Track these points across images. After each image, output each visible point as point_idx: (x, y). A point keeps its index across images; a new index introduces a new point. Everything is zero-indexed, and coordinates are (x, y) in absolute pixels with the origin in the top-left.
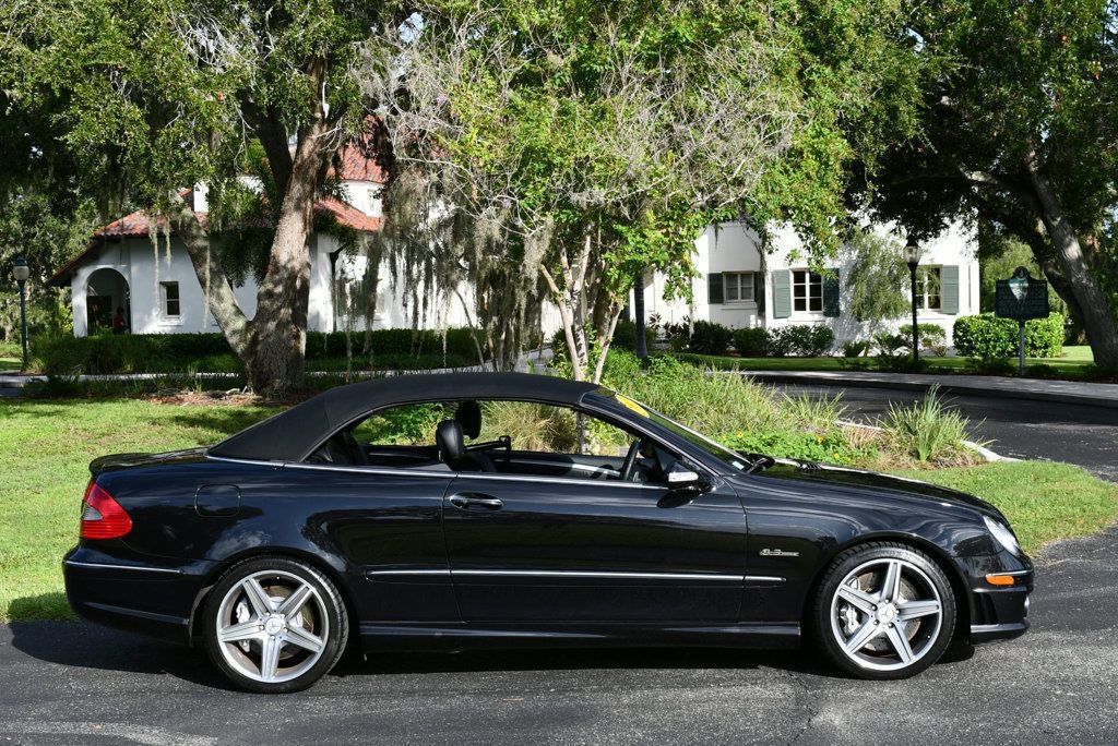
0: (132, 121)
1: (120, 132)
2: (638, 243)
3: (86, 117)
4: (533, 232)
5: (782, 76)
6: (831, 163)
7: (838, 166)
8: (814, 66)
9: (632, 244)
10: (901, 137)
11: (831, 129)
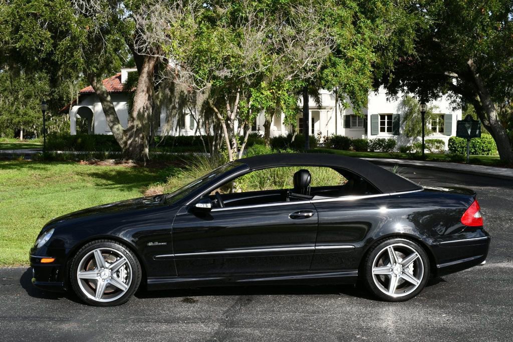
0: (46, 38)
1: (41, 43)
2: (257, 96)
3: (26, 36)
4: (201, 89)
5: (344, 24)
6: (366, 64)
7: (370, 65)
8: (362, 20)
9: (254, 97)
10: (406, 54)
11: (368, 48)
